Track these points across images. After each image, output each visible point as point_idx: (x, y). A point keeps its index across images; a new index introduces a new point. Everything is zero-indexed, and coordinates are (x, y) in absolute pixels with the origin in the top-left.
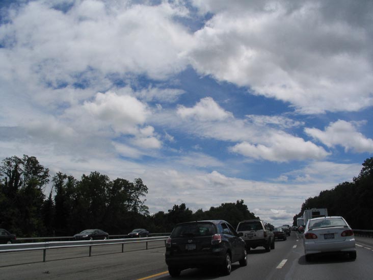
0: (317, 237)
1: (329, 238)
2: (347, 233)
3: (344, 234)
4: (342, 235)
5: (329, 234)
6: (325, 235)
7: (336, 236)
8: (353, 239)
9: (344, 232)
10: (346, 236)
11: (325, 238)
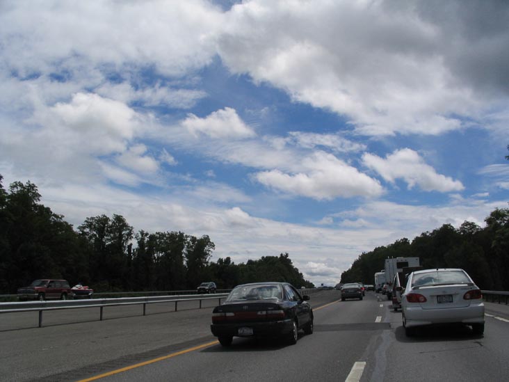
0: (425, 300)
1: (444, 302)
2: (473, 295)
3: (468, 297)
4: (465, 298)
5: (444, 296)
6: (438, 296)
7: (456, 299)
8: (482, 304)
9: (468, 293)
10: (471, 298)
11: (439, 302)
